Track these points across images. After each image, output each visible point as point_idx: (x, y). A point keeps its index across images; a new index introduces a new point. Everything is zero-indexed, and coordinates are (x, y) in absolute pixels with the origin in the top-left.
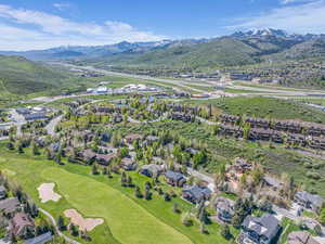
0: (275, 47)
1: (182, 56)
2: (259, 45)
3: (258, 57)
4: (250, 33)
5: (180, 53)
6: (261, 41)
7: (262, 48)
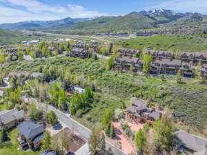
0: (166, 19)
1: (104, 24)
2: (156, 18)
3: (155, 25)
4: (150, 12)
5: (103, 22)
6: (157, 15)
7: (158, 20)
